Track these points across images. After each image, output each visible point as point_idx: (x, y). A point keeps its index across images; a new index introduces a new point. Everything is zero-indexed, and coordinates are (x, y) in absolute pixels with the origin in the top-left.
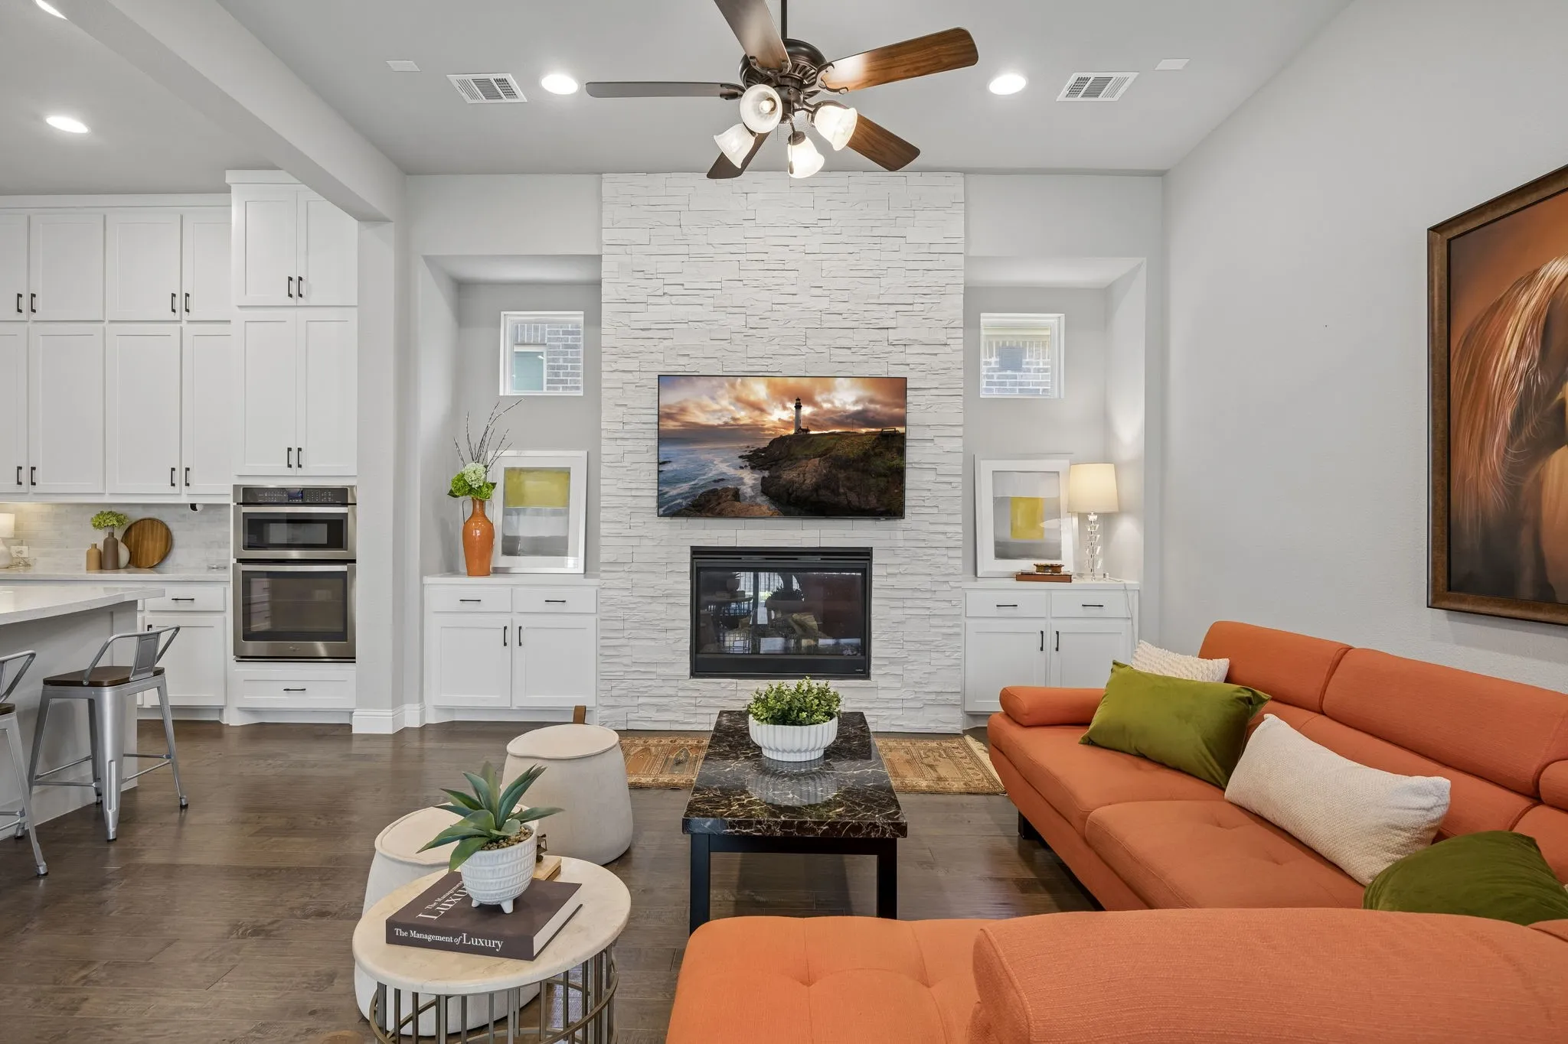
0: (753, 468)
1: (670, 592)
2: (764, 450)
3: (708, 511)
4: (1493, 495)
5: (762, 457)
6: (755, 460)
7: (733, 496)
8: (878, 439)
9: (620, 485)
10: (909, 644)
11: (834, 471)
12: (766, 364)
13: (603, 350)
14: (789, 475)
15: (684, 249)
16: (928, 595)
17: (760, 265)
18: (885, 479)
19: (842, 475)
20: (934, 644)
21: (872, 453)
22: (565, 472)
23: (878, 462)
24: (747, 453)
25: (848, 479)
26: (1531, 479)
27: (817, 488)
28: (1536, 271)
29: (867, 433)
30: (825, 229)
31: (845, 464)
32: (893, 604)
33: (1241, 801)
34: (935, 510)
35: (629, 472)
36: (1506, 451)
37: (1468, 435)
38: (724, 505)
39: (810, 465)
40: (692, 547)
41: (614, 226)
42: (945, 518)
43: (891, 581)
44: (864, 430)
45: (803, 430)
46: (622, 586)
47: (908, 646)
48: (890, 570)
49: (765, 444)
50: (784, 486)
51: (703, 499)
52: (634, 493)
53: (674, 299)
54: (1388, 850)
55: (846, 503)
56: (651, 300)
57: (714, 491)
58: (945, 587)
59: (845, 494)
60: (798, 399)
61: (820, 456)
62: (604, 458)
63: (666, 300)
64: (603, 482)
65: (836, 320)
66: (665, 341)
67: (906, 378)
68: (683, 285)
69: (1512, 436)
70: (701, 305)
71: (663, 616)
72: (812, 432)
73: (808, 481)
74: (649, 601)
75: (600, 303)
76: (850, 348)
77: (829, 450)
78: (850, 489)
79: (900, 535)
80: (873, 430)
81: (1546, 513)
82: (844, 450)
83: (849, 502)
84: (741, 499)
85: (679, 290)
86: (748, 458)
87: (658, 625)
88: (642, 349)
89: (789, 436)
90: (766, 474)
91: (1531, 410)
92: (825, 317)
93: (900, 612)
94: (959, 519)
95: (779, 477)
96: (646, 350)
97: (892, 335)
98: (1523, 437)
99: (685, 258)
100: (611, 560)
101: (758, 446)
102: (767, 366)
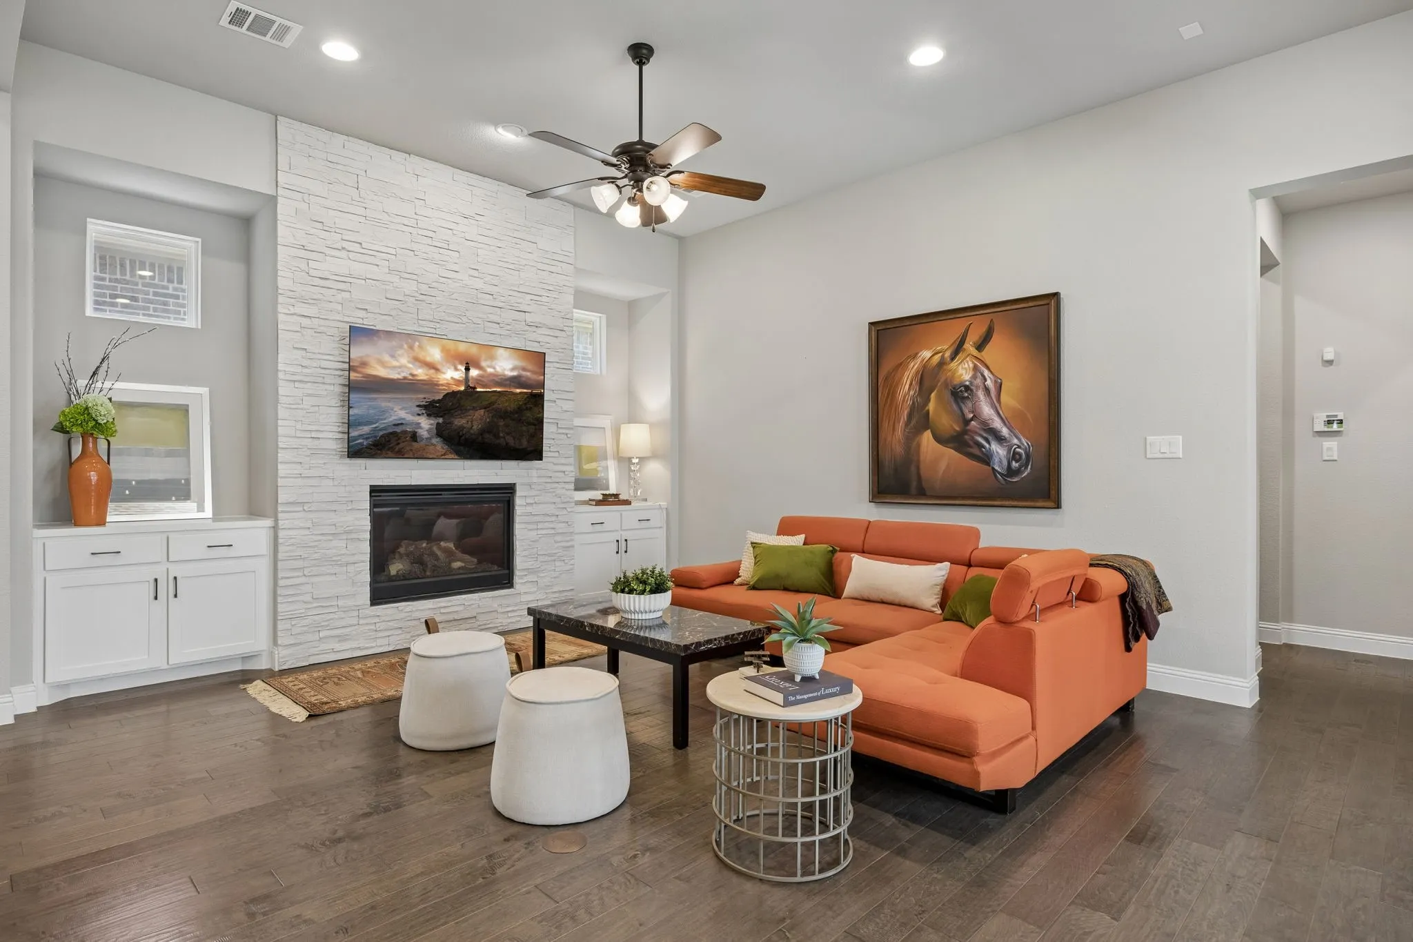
0: (429, 415)
1: (351, 528)
2: (439, 401)
3: (389, 449)
4: (899, 449)
5: (437, 407)
6: (431, 409)
7: (411, 437)
8: (528, 397)
9: (299, 426)
10: (541, 557)
11: (495, 420)
12: (434, 327)
13: (280, 291)
14: (459, 422)
15: (361, 211)
16: (553, 519)
17: (429, 241)
18: (533, 427)
19: (501, 423)
20: (558, 555)
21: (524, 408)
22: (184, 410)
23: (528, 415)
24: (424, 403)
25: (507, 426)
26: (915, 443)
27: (482, 432)
28: (917, 354)
29: (521, 393)
30: (480, 223)
31: (504, 415)
32: (531, 527)
33: (856, 595)
34: (557, 454)
35: (309, 415)
36: (904, 430)
37: (887, 421)
38: (401, 445)
39: (476, 415)
40: (370, 486)
41: (292, 171)
42: (563, 461)
43: (529, 509)
44: (518, 391)
45: (471, 387)
46: (302, 525)
47: (541, 558)
48: (529, 501)
49: (440, 397)
50: (456, 430)
51: (383, 439)
52: (314, 435)
53: (351, 255)
54: (935, 595)
55: (505, 444)
56: (328, 251)
57: (394, 433)
58: (565, 512)
59: (504, 438)
60: (467, 363)
61: (485, 408)
62: (282, 399)
63: (343, 254)
64: (280, 422)
65: (487, 299)
66: (343, 293)
67: (545, 353)
68: (361, 244)
69: (907, 423)
70: (378, 265)
71: (344, 551)
72: (478, 390)
73: (475, 427)
74: (331, 538)
75: (275, 244)
76: (499, 324)
77: (492, 404)
78: (508, 434)
79: (534, 473)
80: (525, 391)
81: (922, 458)
82: (503, 404)
83: (507, 444)
84: (418, 440)
85: (356, 247)
86: (425, 407)
87: (340, 560)
88: (320, 297)
89: (459, 392)
90: (441, 420)
91: (915, 413)
92: (480, 295)
93: (534, 533)
94: (572, 460)
95: (451, 423)
96: (325, 298)
97: (529, 318)
98: (912, 425)
99: (362, 219)
100: (291, 500)
101: (433, 398)
102: (435, 329)
